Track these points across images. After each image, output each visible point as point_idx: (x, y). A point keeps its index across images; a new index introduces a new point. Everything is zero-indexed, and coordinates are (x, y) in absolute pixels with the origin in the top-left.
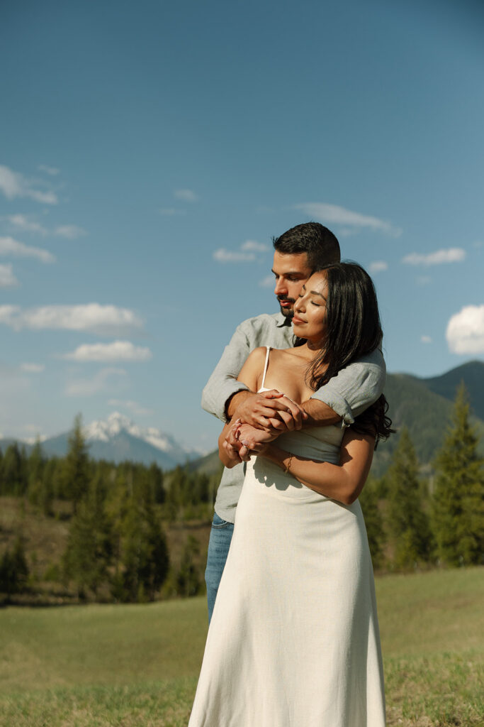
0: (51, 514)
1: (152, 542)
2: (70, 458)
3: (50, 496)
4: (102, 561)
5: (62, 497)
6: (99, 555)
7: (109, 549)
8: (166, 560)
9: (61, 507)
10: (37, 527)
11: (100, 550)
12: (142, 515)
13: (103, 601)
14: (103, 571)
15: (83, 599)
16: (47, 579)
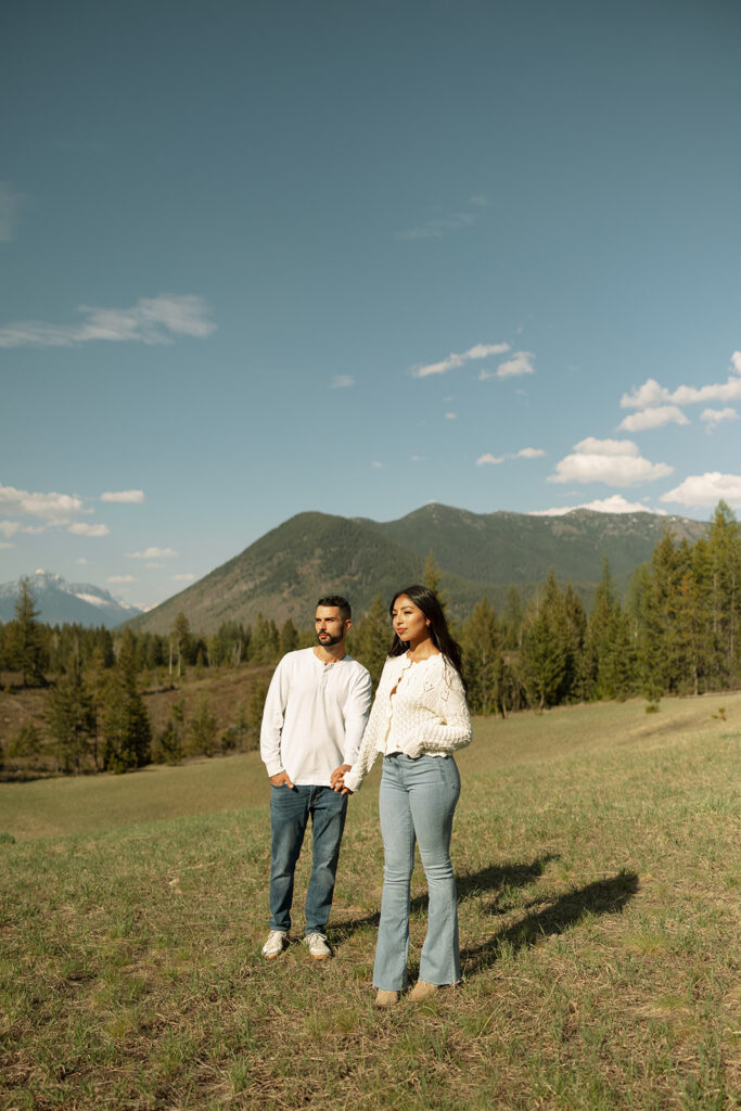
1: (133, 713)
2: (15, 627)
4: (84, 734)
5: (12, 669)
6: (79, 728)
7: (90, 720)
8: (147, 730)
9: (10, 679)
12: (124, 686)
13: (87, 773)
14: (85, 744)
15: (68, 772)
16: (13, 755)
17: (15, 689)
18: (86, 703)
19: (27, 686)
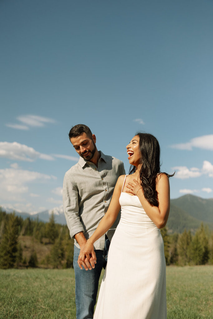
0: (42, 243)
2: (49, 225)
3: (42, 237)
4: (60, 259)
5: (46, 237)
6: (59, 257)
7: (63, 255)
9: (45, 240)
10: (38, 247)
11: (60, 255)
14: (60, 262)
16: (42, 264)
17: (46, 244)
18: (62, 250)
19: (49, 243)
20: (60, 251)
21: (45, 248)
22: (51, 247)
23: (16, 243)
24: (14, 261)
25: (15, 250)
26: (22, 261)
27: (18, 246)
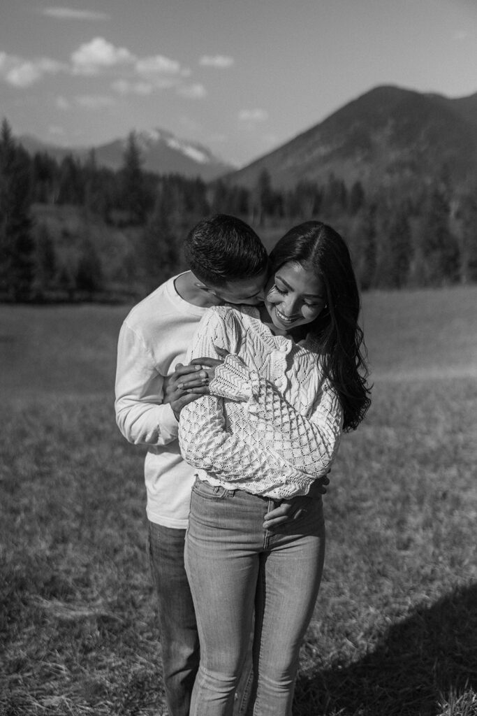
0: (109, 222)
2: (124, 172)
3: (109, 206)
5: (119, 206)
9: (116, 215)
11: (165, 258)
16: (114, 280)
17: (122, 225)
18: (170, 241)
19: (132, 223)
20: (164, 247)
21: (120, 237)
22: (136, 233)
23: (27, 223)
24: (30, 278)
25: (26, 245)
26: (58, 276)
27: (34, 233)
